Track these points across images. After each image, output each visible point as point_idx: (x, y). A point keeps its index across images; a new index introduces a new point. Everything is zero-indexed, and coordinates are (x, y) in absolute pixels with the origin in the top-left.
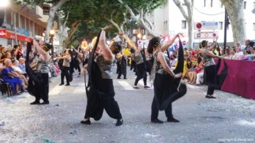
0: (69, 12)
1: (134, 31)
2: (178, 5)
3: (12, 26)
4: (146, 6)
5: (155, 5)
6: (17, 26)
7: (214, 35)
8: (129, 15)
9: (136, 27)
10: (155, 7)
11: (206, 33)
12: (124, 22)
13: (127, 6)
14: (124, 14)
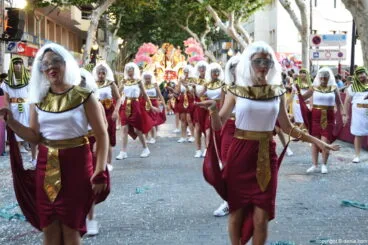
0: (121, 15)
1: (224, 45)
2: (287, 7)
3: (35, 37)
4: (239, 7)
5: (255, 5)
6: (43, 37)
7: (340, 55)
8: (213, 21)
9: (227, 40)
10: (254, 9)
11: (328, 51)
12: (207, 32)
13: (210, 8)
14: (207, 19)
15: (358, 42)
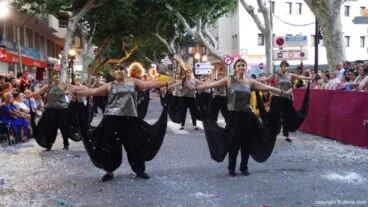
0: (95, 23)
1: (191, 50)
2: (251, 11)
3: (15, 45)
4: (205, 14)
5: (219, 12)
6: (22, 44)
7: (302, 55)
8: (182, 27)
9: (193, 44)
10: (219, 16)
11: (290, 51)
12: (175, 37)
13: (179, 15)
14: (176, 26)
15: (321, 42)
